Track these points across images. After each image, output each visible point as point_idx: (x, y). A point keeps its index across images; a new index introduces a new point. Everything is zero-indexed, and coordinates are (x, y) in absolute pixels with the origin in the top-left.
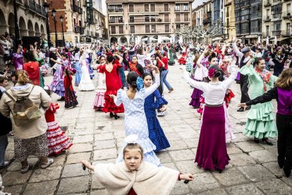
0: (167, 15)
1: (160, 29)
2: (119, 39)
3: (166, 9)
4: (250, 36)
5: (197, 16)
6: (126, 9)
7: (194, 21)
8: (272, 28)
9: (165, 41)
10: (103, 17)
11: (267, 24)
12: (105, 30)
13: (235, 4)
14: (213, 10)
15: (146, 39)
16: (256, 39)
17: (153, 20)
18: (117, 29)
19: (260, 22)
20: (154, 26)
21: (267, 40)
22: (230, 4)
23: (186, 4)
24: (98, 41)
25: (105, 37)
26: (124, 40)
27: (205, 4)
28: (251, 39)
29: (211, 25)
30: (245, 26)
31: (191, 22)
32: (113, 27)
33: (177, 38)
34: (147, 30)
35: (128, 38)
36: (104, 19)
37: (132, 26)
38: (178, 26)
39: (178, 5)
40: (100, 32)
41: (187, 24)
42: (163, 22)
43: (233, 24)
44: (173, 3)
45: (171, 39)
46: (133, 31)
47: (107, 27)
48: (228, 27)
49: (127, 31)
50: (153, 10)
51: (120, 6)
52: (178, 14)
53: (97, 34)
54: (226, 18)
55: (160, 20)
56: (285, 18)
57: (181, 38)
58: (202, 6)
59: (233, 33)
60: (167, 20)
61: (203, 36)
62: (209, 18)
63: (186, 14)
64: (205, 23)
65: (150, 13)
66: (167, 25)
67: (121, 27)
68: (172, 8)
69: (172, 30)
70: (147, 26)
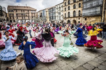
0: (29, 14)
1: (27, 18)
2: (13, 21)
3: (28, 12)
4: (53, 20)
5: (38, 14)
6: (15, 11)
7: (37, 16)
8: (59, 18)
9: (28, 22)
10: (6, 14)
11: (57, 17)
12: (7, 18)
13: (48, 11)
14: (42, 13)
15: (22, 21)
16: (54, 21)
17: (24, 15)
18: (12, 18)
19: (55, 17)
20: (24, 17)
21: (57, 21)
22: (47, 11)
23: (34, 11)
24: (5, 22)
25: (8, 20)
26: (14, 21)
27: (40, 11)
28: (53, 21)
29: (42, 17)
30: (51, 18)
31: (36, 16)
32: (10, 17)
33: (32, 21)
34: (22, 18)
35: (16, 21)
36: (7, 14)
37: (17, 17)
38: (32, 17)
39: (32, 11)
40: (6, 19)
41: (35, 17)
42: (28, 16)
43: (48, 17)
44: (30, 10)
45: (30, 21)
46: (17, 18)
47: (8, 17)
48: (47, 18)
49: (15, 19)
50: (24, 12)
51: (13, 10)
52: (32, 14)
53: (5, 19)
54: (46, 15)
55: (27, 15)
56: (62, 16)
57: (33, 21)
58: (39, 12)
59: (48, 20)
60: (29, 15)
61: (40, 20)
62: (42, 15)
63: (35, 14)
64: (40, 16)
65: (23, 13)
66: (29, 17)
67: (13, 17)
68: (30, 12)
69: (30, 18)
70: (22, 17)
